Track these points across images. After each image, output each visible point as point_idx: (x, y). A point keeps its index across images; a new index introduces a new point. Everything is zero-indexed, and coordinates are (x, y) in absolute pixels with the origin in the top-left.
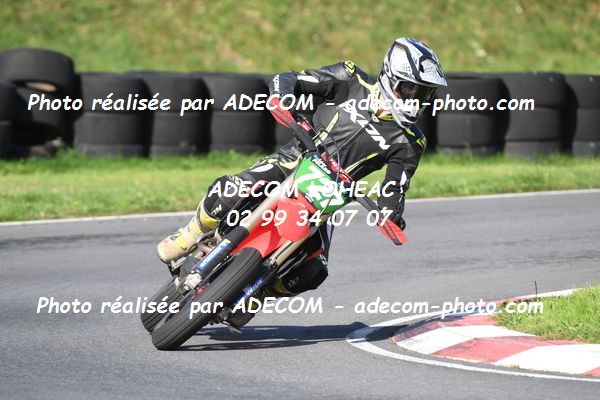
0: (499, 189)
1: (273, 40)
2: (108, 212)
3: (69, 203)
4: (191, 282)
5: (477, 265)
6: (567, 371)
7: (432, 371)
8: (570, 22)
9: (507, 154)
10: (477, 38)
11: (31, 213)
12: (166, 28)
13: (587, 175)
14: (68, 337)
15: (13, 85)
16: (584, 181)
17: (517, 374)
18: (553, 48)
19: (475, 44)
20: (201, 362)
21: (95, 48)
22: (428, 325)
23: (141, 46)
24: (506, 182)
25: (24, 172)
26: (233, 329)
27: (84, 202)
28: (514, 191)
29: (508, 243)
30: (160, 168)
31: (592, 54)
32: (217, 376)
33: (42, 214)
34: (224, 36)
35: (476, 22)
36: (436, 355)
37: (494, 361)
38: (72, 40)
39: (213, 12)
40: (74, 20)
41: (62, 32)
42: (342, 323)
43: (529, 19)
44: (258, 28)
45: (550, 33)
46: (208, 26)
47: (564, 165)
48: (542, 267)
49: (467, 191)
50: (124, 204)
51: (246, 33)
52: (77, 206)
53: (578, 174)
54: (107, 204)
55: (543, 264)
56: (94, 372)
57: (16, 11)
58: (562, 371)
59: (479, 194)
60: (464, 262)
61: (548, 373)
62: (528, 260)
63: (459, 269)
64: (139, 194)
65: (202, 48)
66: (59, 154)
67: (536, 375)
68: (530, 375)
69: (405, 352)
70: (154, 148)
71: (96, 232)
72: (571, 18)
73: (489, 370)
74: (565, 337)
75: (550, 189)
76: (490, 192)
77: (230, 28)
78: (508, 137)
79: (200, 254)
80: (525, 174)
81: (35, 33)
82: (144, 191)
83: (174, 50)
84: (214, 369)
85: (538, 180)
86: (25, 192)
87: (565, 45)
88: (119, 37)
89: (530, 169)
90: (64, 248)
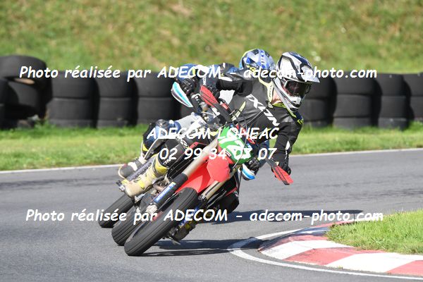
0: (330, 149)
1: (180, 50)
2: (70, 165)
3: (43, 158)
4: (150, 211)
5: (315, 200)
6: (374, 271)
7: (284, 271)
8: (377, 39)
9: (335, 126)
10: (315, 49)
11: (17, 165)
12: (108, 42)
13: (388, 140)
14: (42, 248)
15: (6, 80)
16: (386, 145)
17: (341, 272)
18: (365, 55)
19: (313, 53)
20: (131, 264)
21: (60, 55)
22: (282, 241)
23: (91, 54)
24: (334, 145)
25: (12, 138)
26: (175, 242)
27: (53, 158)
28: (339, 151)
29: (336, 186)
30: (104, 135)
31: (391, 60)
32: (141, 274)
33: (25, 166)
34: (146, 47)
35: (313, 38)
36: (287, 260)
37: (326, 264)
38: (45, 50)
39: (139, 31)
40: (47, 36)
41: (38, 44)
42: (225, 239)
43: (349, 37)
44: (169, 42)
45: (363, 46)
46: (136, 41)
47: (373, 133)
48: (358, 201)
49: (308, 151)
50: (79, 159)
51: (161, 45)
52: (48, 160)
53: (382, 139)
54: (68, 159)
55: (359, 199)
56: (59, 271)
57: (8, 30)
58: (371, 271)
59: (316, 153)
60: (306, 198)
61: (362, 272)
62: (349, 196)
63: (303, 202)
64: (91, 153)
65: (132, 55)
66: (37, 126)
67: (354, 274)
68: (350, 273)
69: (267, 258)
70: (100, 122)
71: (61, 178)
72: (377, 36)
73: (323, 270)
74: (374, 248)
75: (363, 149)
76: (323, 151)
77: (150, 42)
78: (335, 115)
79: (155, 191)
80: (347, 139)
81: (20, 45)
82: (93, 150)
83: (113, 57)
84: (139, 269)
85: (355, 143)
86: (13, 151)
87: (373, 53)
88: (76, 48)
89: (350, 136)
90: (39, 188)
